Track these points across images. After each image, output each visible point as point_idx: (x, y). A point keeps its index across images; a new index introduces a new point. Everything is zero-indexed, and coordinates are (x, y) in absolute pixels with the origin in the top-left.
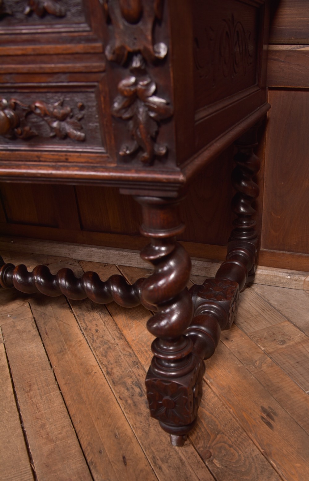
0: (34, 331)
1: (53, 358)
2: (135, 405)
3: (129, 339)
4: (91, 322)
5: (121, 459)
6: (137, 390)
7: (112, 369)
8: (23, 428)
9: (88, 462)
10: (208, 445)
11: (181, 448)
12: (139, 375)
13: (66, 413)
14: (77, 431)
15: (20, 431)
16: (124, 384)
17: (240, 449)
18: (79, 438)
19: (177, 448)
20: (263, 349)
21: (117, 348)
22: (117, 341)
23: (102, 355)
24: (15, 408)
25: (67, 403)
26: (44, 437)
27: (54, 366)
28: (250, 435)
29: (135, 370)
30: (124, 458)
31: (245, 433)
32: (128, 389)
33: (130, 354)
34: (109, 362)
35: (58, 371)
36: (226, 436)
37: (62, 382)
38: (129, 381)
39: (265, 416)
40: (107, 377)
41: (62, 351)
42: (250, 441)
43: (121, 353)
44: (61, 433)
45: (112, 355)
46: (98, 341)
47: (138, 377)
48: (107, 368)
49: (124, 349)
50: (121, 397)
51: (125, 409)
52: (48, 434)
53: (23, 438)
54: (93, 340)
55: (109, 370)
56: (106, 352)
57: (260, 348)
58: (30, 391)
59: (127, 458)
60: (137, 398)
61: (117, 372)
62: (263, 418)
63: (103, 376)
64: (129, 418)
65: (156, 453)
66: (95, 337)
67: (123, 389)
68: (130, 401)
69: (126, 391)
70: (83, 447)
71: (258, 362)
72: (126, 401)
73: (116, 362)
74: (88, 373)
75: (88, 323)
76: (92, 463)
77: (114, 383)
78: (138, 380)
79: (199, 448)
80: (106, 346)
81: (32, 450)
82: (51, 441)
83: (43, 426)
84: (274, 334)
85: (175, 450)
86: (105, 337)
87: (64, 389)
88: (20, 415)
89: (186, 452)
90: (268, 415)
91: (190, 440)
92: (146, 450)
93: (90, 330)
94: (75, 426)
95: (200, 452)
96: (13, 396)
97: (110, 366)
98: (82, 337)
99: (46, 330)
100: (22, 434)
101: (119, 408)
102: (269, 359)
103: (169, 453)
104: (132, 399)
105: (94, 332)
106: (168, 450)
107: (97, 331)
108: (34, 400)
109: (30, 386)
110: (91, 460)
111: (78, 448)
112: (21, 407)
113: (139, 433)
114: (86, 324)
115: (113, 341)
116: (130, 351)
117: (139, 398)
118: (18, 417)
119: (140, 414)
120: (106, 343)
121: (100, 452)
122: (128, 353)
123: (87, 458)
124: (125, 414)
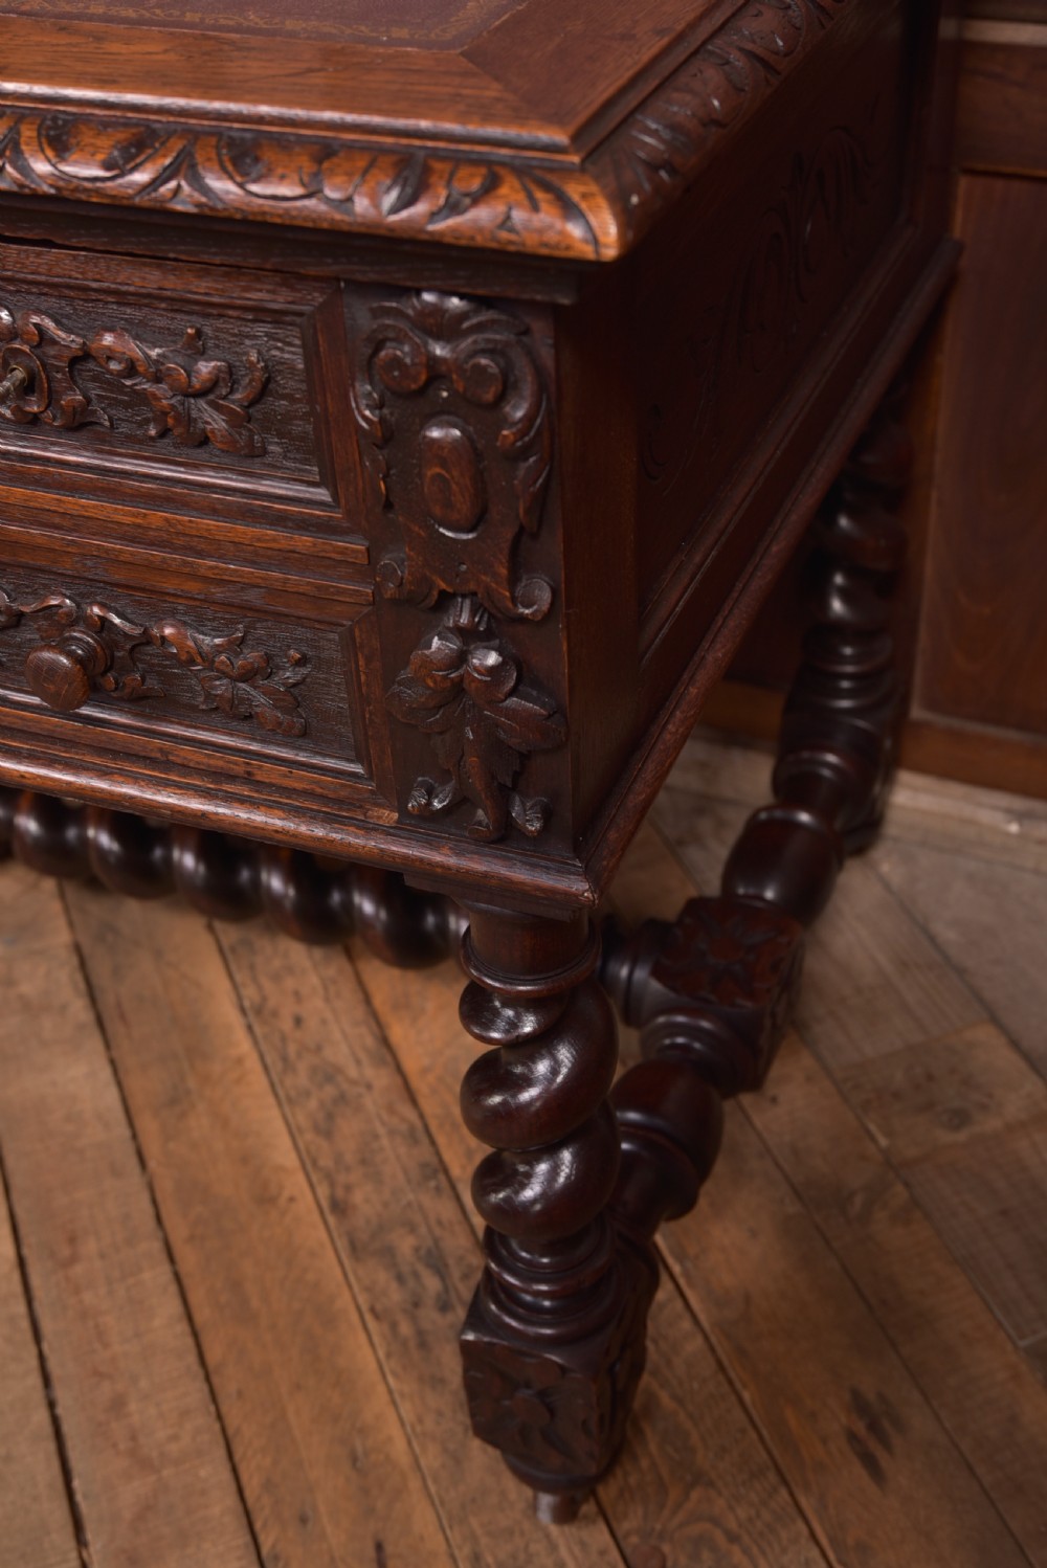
0: (79, 1009)
1: (148, 1126)
2: (423, 1345)
3: (411, 1065)
4: (276, 978)
5: (371, 1552)
6: (432, 1284)
7: (348, 1188)
8: (51, 1405)
9: (265, 1551)
10: (658, 1527)
11: (566, 1528)
12: (440, 1223)
13: (192, 1358)
14: (230, 1432)
15: (41, 1416)
16: (388, 1254)
17: (763, 1553)
18: (237, 1457)
19: (554, 1530)
20: (883, 1142)
21: (368, 1102)
22: (369, 1072)
23: (317, 1129)
24: (25, 1324)
25: (199, 1318)
26: (122, 1447)
27: (152, 1164)
28: (803, 1501)
29: (427, 1200)
30: (379, 1547)
31: (784, 1492)
32: (400, 1279)
33: (412, 1130)
34: (338, 1159)
35: (166, 1186)
36: (720, 1494)
37: (178, 1231)
38: (405, 1245)
39: (860, 1427)
40: (331, 1220)
41: (177, 1101)
42: (801, 1526)
43: (383, 1124)
44: (175, 1438)
45: (349, 1128)
46: (302, 1068)
47: (438, 1231)
48: (332, 1184)
49: (391, 1110)
50: (379, 1307)
51: (389, 1355)
52: (134, 1438)
53: (52, 1446)
54: (285, 1059)
55: (340, 1193)
56: (330, 1117)
57: (873, 1139)
58: (74, 1259)
59: (389, 1549)
60: (430, 1316)
61: (365, 1201)
62: (852, 1437)
63: (316, 1217)
64: (402, 1395)
65: (484, 1541)
66: (292, 1049)
67: (383, 1277)
68: (405, 1329)
69: (394, 1285)
70: (248, 1493)
71: (858, 1200)
72: (394, 1326)
73: (363, 1162)
74: (266, 1198)
75: (268, 985)
76: (276, 1558)
77: (355, 1249)
78: (436, 1241)
79: (628, 1534)
80: (329, 1091)
81: (85, 1496)
82: (144, 1464)
83: (118, 1405)
84: (930, 1077)
85: (548, 1536)
86: (328, 1053)
87: (188, 1258)
88: (41, 1357)
89: (583, 1545)
90: (874, 1427)
91: (599, 1504)
92: (451, 1527)
93: (275, 1014)
94: (224, 1409)
95: (628, 1551)
96: (16, 1277)
97: (342, 1178)
98: (245, 1046)
99: (119, 1005)
100: (48, 1430)
101: (367, 1350)
102: (899, 1188)
103: (527, 1547)
104: (414, 1319)
105: (287, 1024)
106: (522, 1534)
107: (298, 1021)
108: (88, 1297)
109: (72, 1240)
110: (274, 1546)
111: (232, 1500)
112: (47, 1326)
113: (431, 1459)
114: (260, 988)
115: (353, 1072)
116: (411, 1115)
117: (435, 1315)
118: (34, 1362)
119: (437, 1382)
120: (329, 1078)
121: (303, 1520)
122: (404, 1127)
123: (262, 1538)
124: (391, 1379)
